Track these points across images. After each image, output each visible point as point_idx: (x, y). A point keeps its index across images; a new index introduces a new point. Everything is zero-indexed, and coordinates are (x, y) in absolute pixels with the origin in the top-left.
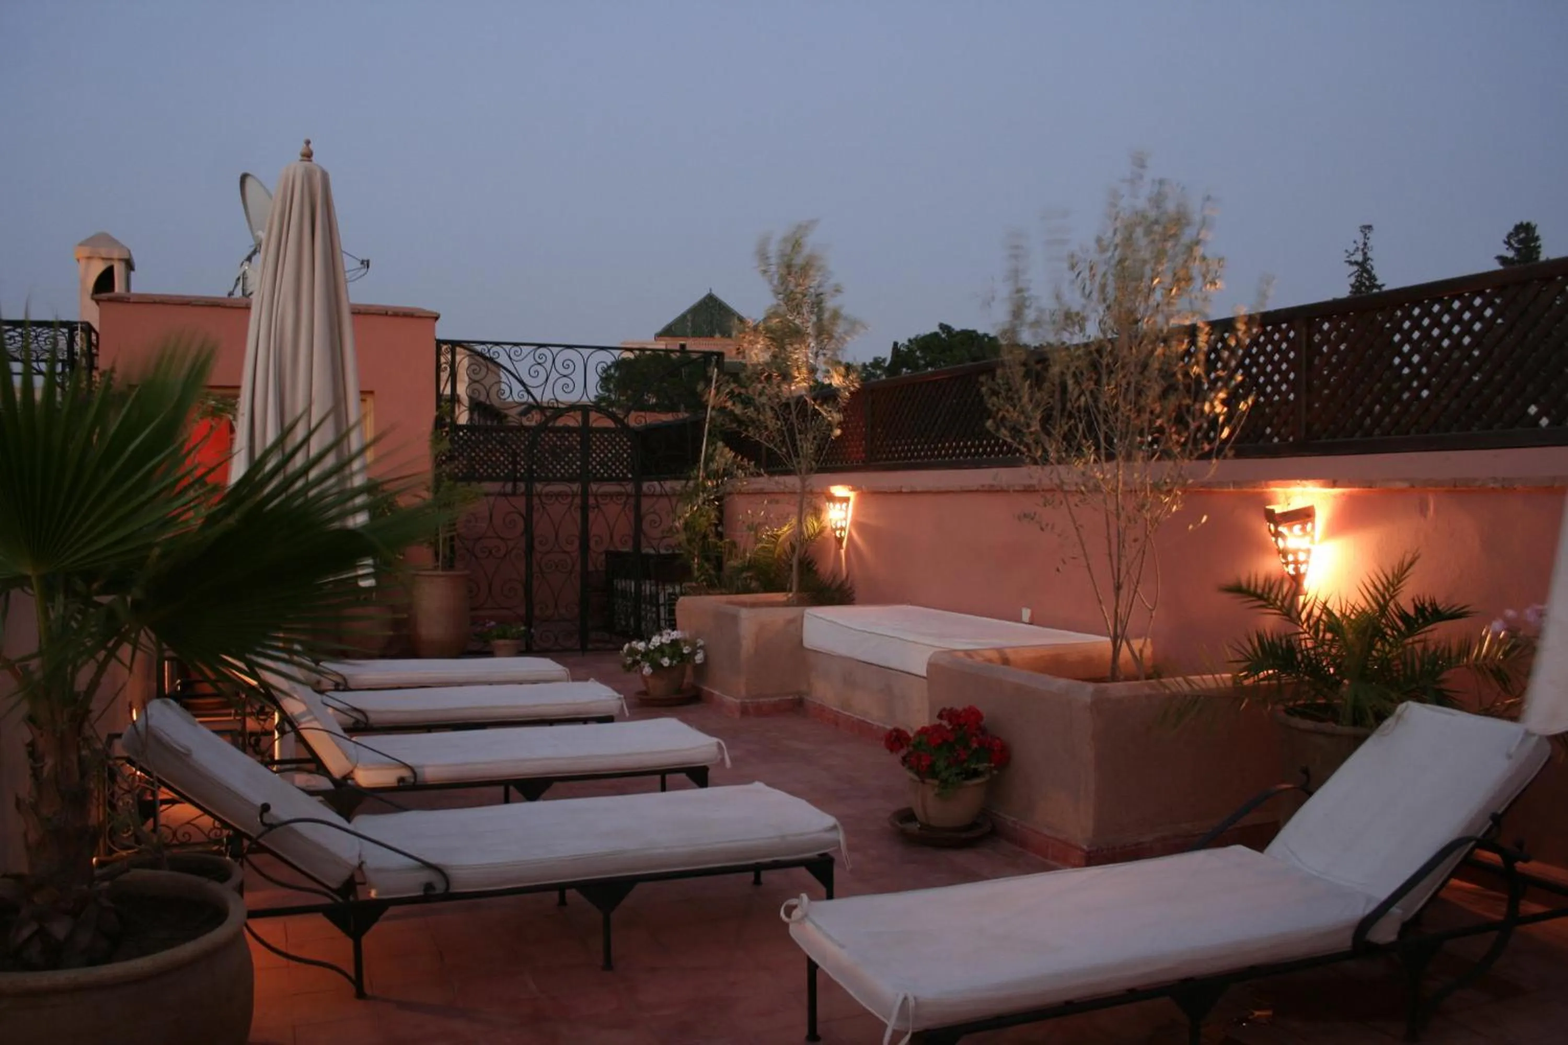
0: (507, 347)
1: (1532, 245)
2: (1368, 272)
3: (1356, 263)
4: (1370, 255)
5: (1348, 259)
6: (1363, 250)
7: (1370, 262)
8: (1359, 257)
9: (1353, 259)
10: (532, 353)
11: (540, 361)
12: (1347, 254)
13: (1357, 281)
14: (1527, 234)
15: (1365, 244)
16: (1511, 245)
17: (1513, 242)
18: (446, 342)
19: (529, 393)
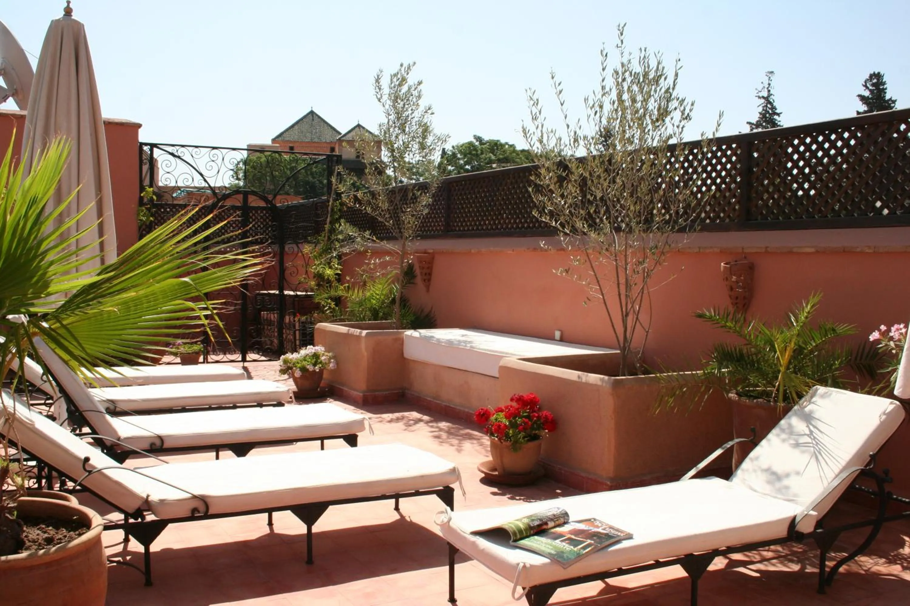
0: (190, 149)
1: (881, 87)
2: (770, 103)
3: (763, 97)
4: (771, 92)
5: (757, 95)
6: (768, 88)
7: (772, 97)
8: (765, 94)
9: (761, 95)
10: (208, 153)
11: (213, 159)
12: (757, 91)
13: (763, 110)
14: (878, 80)
15: (769, 84)
16: (867, 88)
17: (868, 85)
18: (146, 144)
19: (205, 181)
